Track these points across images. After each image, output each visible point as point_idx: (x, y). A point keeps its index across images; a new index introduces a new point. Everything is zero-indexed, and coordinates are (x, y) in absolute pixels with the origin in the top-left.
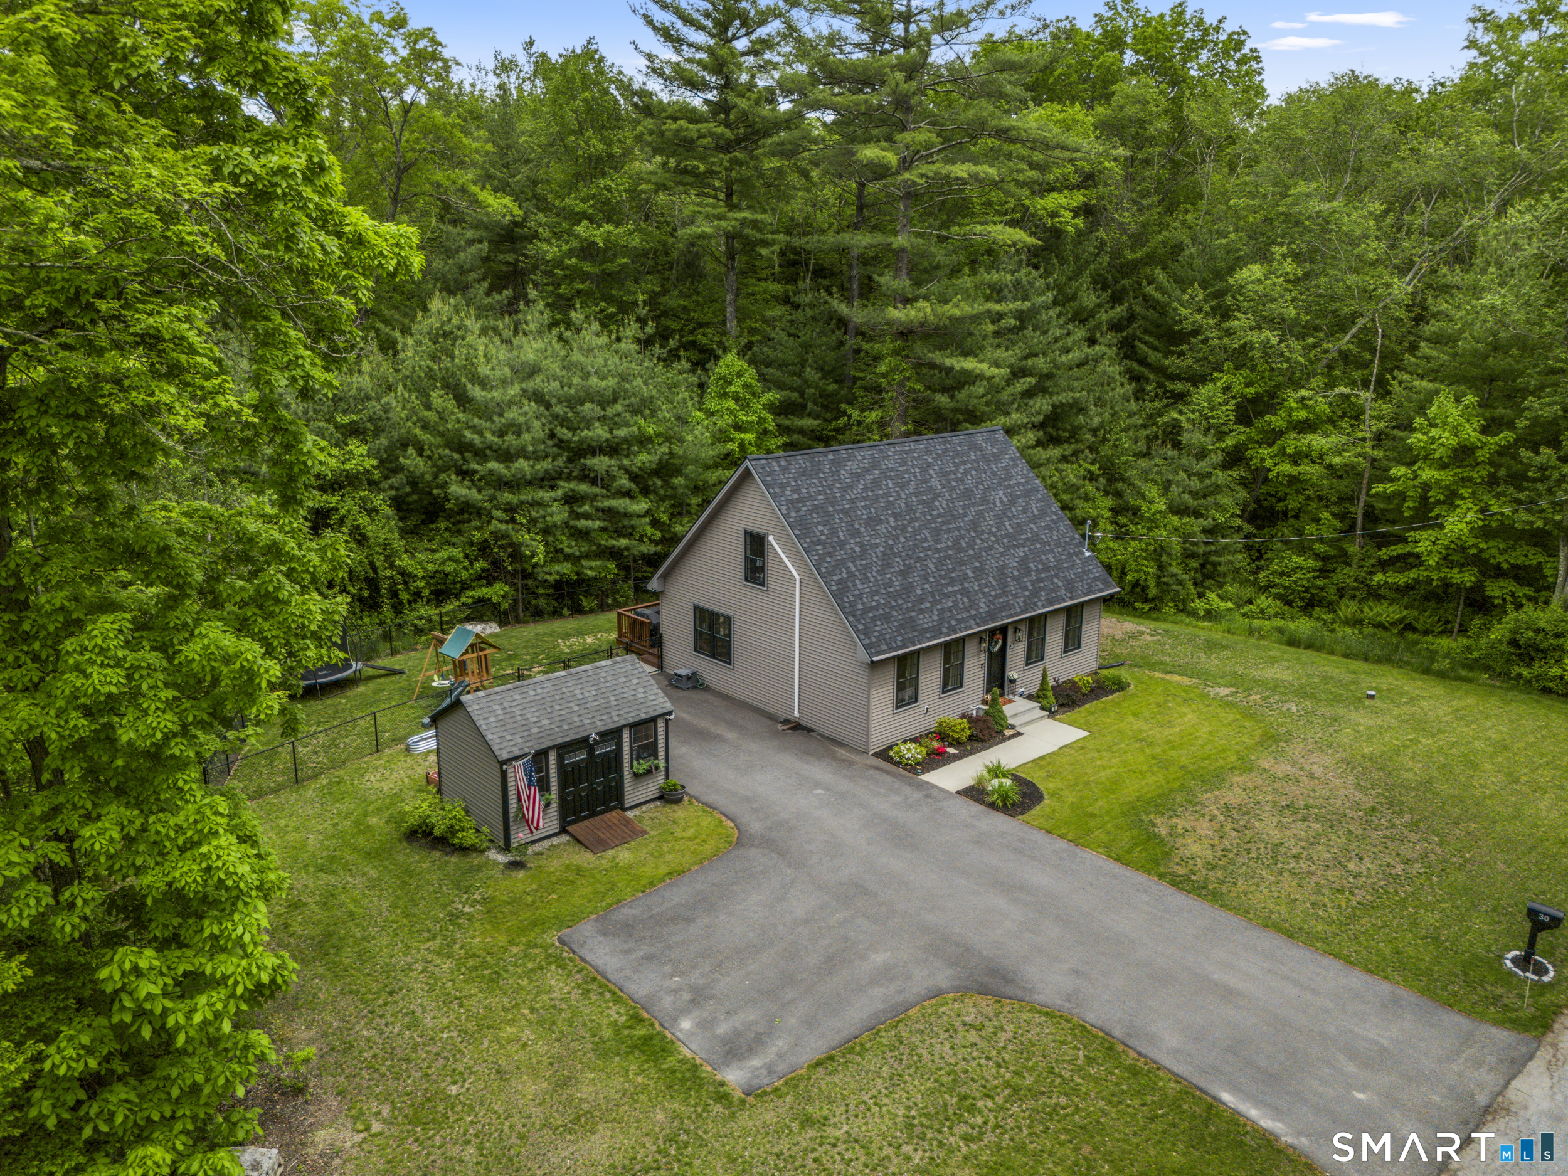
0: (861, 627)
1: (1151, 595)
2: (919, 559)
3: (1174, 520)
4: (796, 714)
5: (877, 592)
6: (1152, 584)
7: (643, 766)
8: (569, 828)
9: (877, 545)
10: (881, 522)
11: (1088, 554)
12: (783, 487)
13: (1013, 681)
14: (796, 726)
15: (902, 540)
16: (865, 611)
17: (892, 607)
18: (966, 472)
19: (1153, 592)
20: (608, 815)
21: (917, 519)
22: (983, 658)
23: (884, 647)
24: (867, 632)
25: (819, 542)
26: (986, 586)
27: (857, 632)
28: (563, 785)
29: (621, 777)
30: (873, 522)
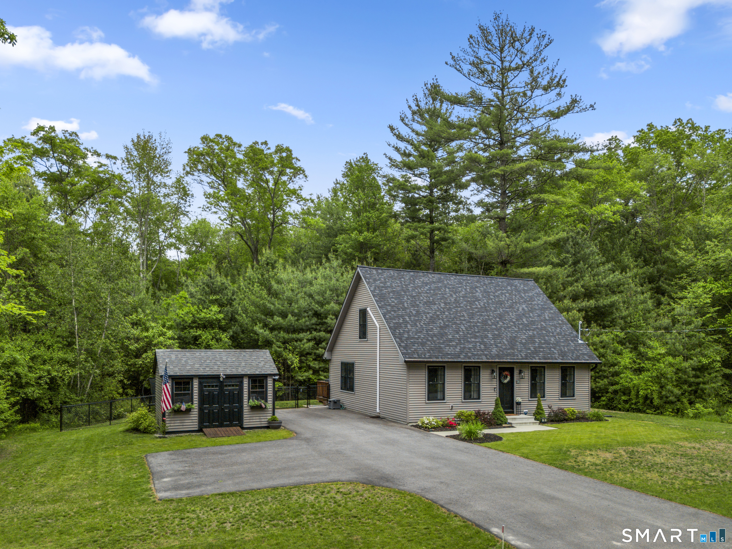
0: (402, 344)
1: (655, 404)
2: (455, 323)
3: (670, 359)
4: (378, 410)
5: (420, 332)
6: (655, 396)
7: (255, 402)
8: (204, 430)
9: (428, 313)
10: (435, 304)
11: (580, 342)
12: (375, 280)
13: (519, 404)
14: (378, 417)
15: (447, 313)
16: (407, 339)
17: (428, 340)
18: (502, 294)
19: (656, 402)
20: (231, 428)
21: (460, 307)
22: (495, 384)
23: (415, 356)
24: (405, 348)
25: (390, 305)
26: (500, 343)
27: (400, 346)
28: (202, 402)
29: (241, 407)
30: (428, 303)
